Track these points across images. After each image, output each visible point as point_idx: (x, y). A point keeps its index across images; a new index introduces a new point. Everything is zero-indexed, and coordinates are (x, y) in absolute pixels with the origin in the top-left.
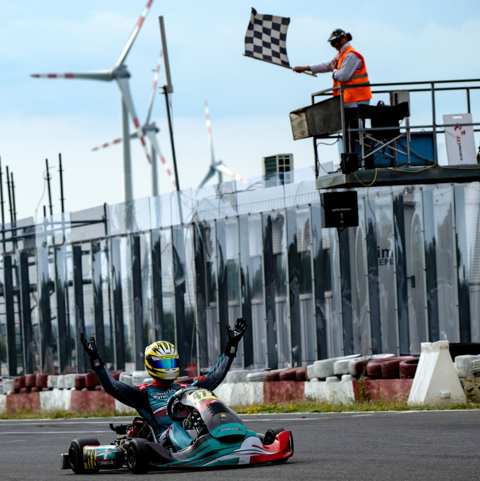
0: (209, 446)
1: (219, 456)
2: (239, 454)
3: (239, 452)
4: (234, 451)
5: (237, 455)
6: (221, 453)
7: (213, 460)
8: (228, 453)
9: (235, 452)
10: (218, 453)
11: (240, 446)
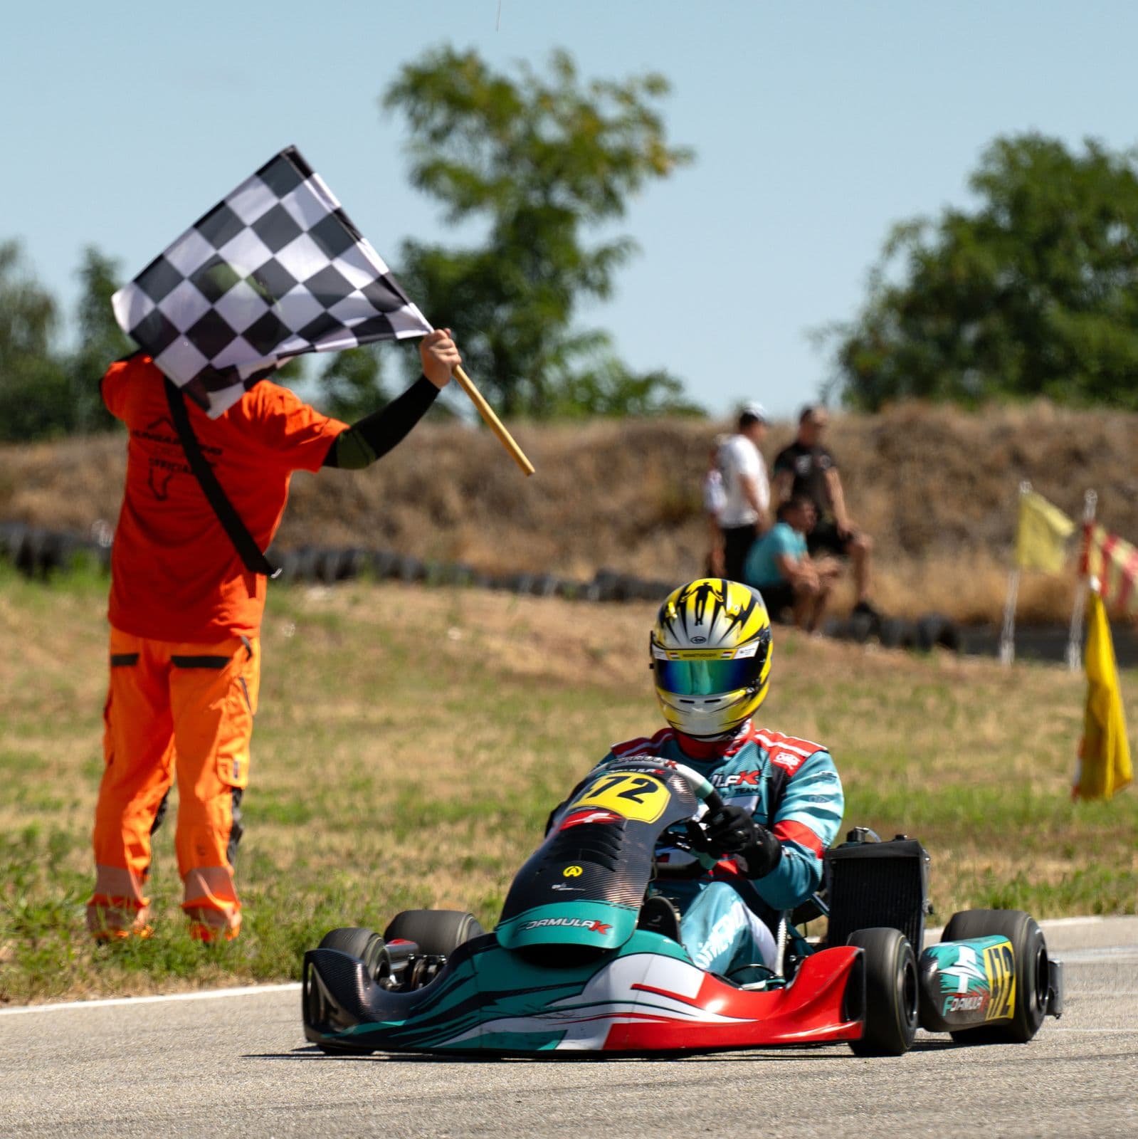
0: (472, 976)
1: (493, 1015)
2: (569, 1017)
3: (570, 1012)
4: (554, 1005)
5: (561, 1021)
6: (504, 1004)
7: (473, 1027)
8: (530, 1010)
9: (558, 1010)
10: (495, 1004)
11: (585, 983)
